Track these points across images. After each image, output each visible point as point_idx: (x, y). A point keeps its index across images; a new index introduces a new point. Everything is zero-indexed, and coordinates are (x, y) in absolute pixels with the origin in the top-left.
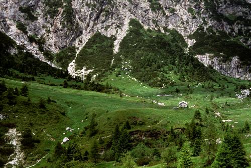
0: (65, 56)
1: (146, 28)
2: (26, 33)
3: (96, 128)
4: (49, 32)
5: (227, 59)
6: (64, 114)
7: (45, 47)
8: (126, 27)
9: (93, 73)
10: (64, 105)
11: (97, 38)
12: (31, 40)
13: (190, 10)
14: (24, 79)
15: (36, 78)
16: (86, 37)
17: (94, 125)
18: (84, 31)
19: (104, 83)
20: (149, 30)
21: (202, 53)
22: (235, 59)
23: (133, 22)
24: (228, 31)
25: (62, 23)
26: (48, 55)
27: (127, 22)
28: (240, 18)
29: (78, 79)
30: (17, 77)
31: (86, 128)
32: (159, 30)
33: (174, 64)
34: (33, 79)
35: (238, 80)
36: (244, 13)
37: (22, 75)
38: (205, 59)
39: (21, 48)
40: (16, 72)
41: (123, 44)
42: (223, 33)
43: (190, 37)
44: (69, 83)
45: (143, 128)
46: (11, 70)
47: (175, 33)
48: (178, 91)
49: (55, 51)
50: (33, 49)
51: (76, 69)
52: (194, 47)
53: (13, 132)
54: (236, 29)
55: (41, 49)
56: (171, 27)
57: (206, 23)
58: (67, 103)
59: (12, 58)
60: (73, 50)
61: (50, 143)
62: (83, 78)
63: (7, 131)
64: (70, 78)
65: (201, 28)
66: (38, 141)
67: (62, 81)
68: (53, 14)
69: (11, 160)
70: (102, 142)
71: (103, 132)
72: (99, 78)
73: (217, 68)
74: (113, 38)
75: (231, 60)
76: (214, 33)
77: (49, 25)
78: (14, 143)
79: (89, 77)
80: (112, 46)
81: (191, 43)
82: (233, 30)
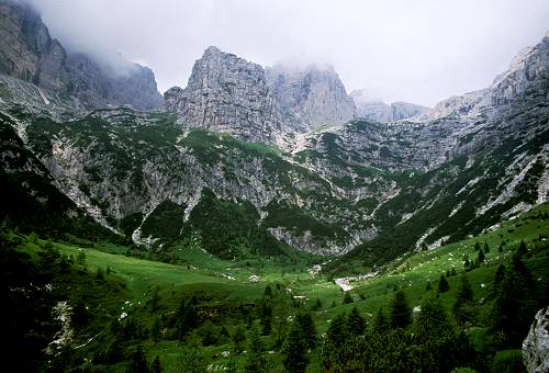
0: (130, 223)
1: (219, 197)
2: (89, 195)
3: (160, 303)
4: (114, 195)
5: (299, 234)
6: (124, 286)
7: (108, 211)
8: (198, 196)
9: (159, 242)
10: (124, 276)
11: (167, 205)
12: (94, 202)
13: (264, 182)
14: (81, 245)
15: (95, 244)
16: (155, 204)
17: (157, 299)
18: (153, 197)
19: (171, 254)
20: (221, 200)
21: (275, 226)
22: (308, 233)
23: (205, 191)
24: (301, 205)
25: (130, 187)
26: (111, 220)
27: (199, 190)
28: (313, 193)
29: (142, 248)
30: (74, 243)
31: (148, 303)
32: (232, 201)
33: (245, 235)
34: (92, 246)
35: (311, 255)
36: (317, 188)
37: (79, 240)
38: (278, 233)
39: (81, 211)
40: (74, 237)
41: (194, 212)
42: (296, 207)
43: (263, 209)
44: (132, 252)
45: (211, 304)
46: (67, 234)
47: (247, 204)
48: (248, 264)
49: (119, 216)
50: (95, 212)
51: (142, 237)
52: (267, 219)
53: (62, 305)
54: (309, 204)
55: (104, 214)
56: (244, 197)
57: (279, 196)
58: (129, 274)
59: (70, 221)
60: (140, 215)
61: (105, 318)
62: (148, 247)
63: (56, 305)
64: (134, 247)
65: (274, 201)
66: (92, 317)
67: (125, 249)
68: (121, 176)
69: (57, 339)
70: (164, 319)
71: (166, 308)
72: (165, 248)
73: (290, 242)
74: (184, 206)
75: (303, 235)
76: (287, 206)
77: (115, 188)
78: (63, 319)
79: (154, 246)
80: (183, 214)
81: (263, 215)
82: (306, 204)
